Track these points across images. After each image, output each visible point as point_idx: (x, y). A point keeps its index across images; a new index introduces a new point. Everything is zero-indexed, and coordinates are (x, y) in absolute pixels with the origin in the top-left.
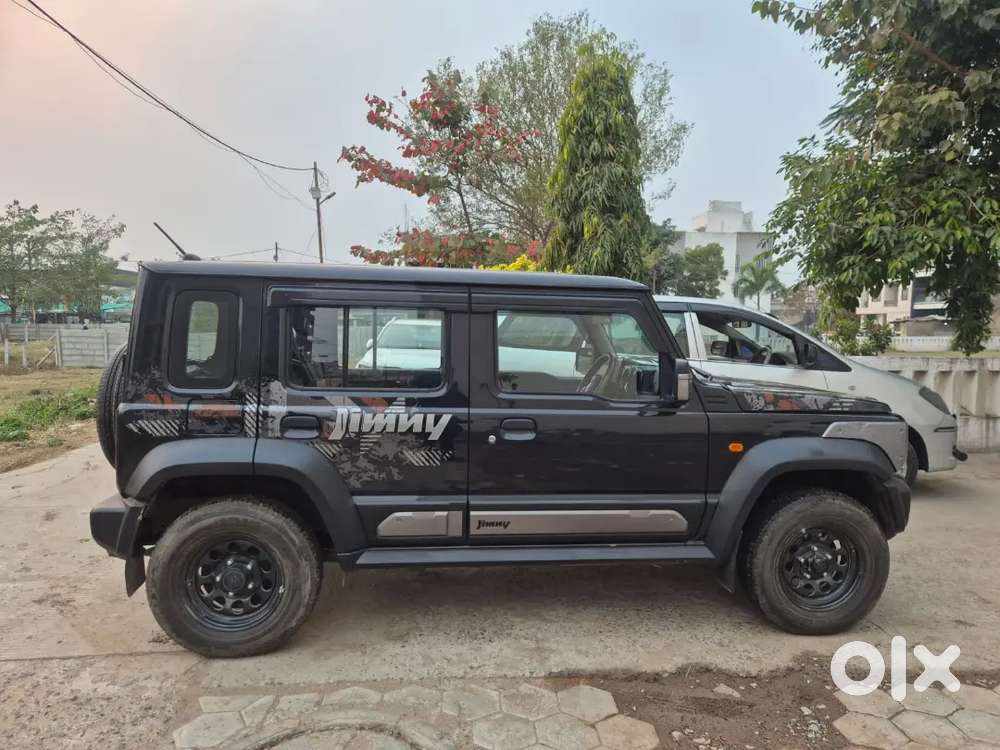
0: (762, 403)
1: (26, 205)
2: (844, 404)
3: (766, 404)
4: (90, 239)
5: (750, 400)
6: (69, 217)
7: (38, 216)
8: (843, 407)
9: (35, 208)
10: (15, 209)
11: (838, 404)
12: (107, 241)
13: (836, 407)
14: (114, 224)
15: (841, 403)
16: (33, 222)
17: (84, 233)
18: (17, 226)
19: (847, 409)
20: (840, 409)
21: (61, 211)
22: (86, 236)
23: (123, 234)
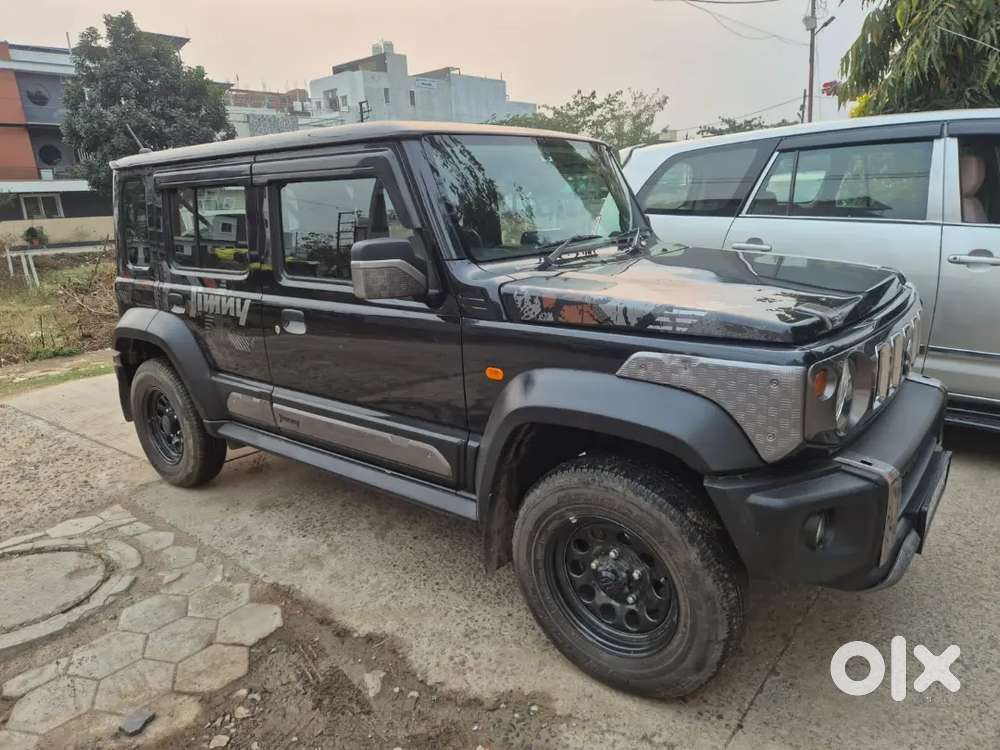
0: (536, 308)
1: (587, 93)
2: (678, 320)
3: (544, 310)
4: (638, 116)
5: (519, 304)
6: (619, 98)
7: (597, 102)
8: (675, 325)
9: (593, 95)
10: (578, 99)
11: (667, 320)
12: (652, 116)
13: (662, 324)
14: (659, 98)
15: (673, 317)
16: (593, 108)
17: (634, 110)
18: (582, 114)
19: (684, 330)
20: (669, 328)
21: (613, 93)
22: (635, 113)
23: (665, 107)
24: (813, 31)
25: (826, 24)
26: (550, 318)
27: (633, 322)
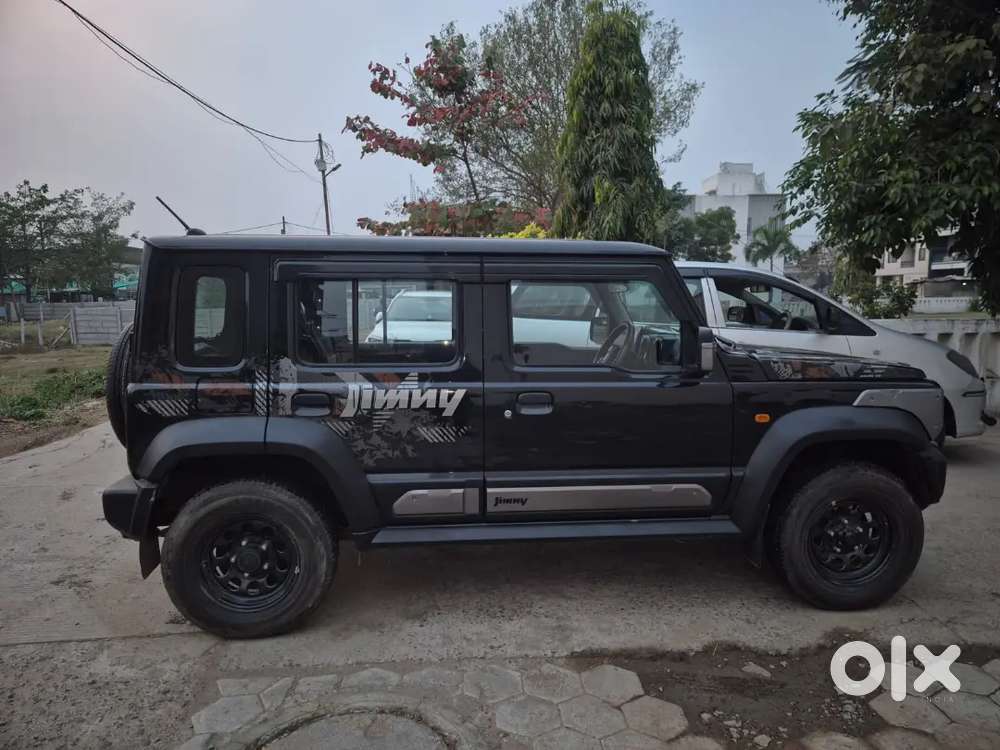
0: (789, 371)
1: (36, 185)
2: (876, 371)
3: (795, 372)
4: (100, 217)
5: (776, 369)
6: (79, 196)
7: (48, 196)
8: (875, 374)
9: (45, 188)
10: (25, 189)
11: (869, 371)
12: (117, 219)
13: (868, 374)
14: (123, 201)
15: (872, 369)
16: (43, 202)
17: (94, 211)
18: (28, 206)
19: (879, 376)
20: (872, 376)
21: (71, 190)
22: (96, 214)
23: (132, 212)
24: (323, 172)
25: (334, 169)
26: (800, 376)
27: (852, 374)
